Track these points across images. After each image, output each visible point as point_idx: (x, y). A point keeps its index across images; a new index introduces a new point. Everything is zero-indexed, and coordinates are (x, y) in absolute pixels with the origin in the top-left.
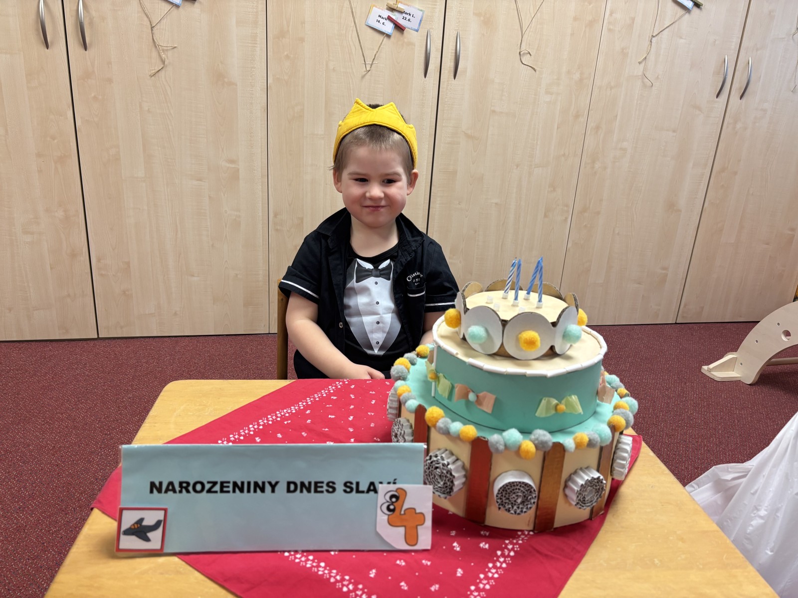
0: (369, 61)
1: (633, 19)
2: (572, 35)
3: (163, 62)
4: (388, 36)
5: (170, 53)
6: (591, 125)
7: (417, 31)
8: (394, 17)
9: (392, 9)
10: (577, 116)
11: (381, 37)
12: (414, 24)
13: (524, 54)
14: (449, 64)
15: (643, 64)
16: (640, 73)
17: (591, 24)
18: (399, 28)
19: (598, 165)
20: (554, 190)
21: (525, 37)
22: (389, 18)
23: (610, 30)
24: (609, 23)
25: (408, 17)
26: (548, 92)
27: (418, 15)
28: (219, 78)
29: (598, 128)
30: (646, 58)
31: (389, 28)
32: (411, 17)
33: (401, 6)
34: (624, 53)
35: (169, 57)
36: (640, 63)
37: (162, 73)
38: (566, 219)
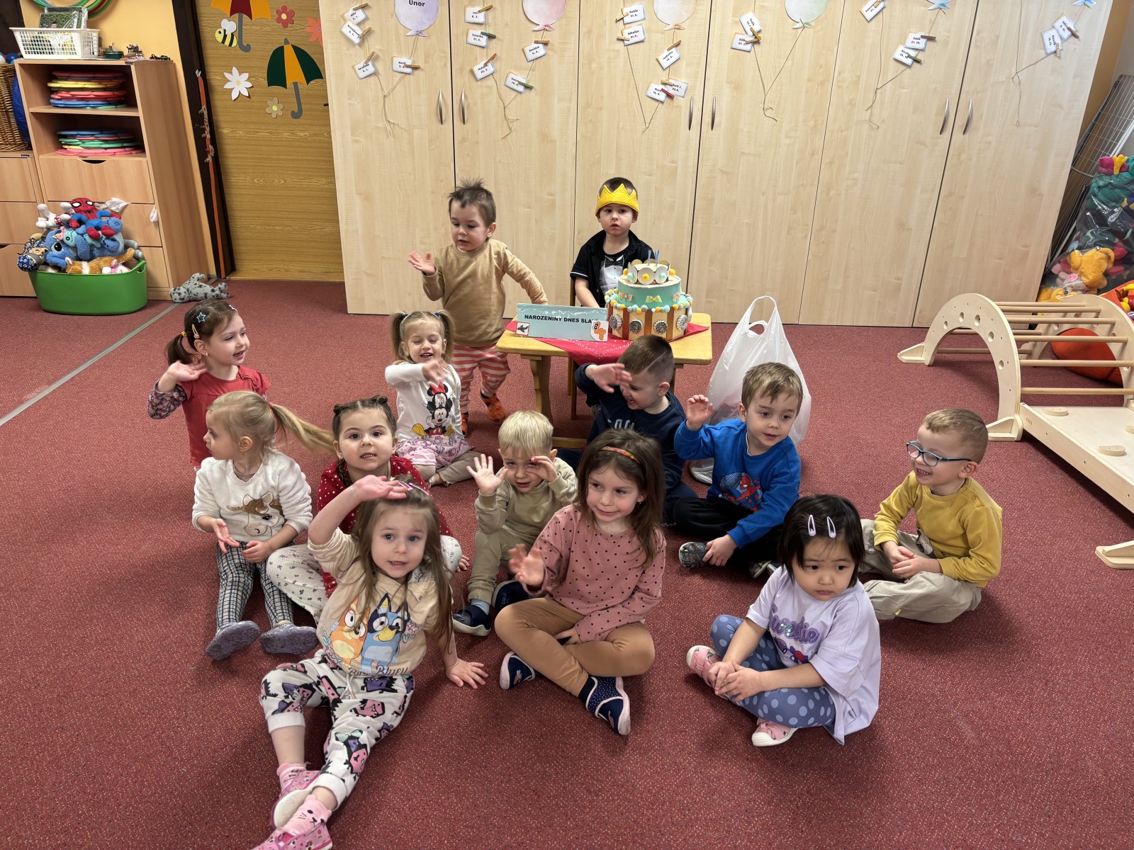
0: (648, 121)
1: (859, 77)
2: (807, 92)
3: (510, 129)
4: (662, 102)
5: (514, 124)
6: (826, 160)
7: (683, 97)
8: (666, 89)
9: (665, 84)
10: (813, 154)
11: (657, 103)
12: (681, 92)
13: (767, 109)
14: (707, 119)
15: (869, 111)
16: (867, 119)
17: (822, 83)
18: (669, 96)
19: (832, 193)
20: (795, 213)
21: (768, 96)
22: (663, 90)
23: (839, 87)
24: (838, 81)
25: (676, 88)
26: (787, 137)
27: (684, 86)
28: (545, 137)
29: (831, 163)
30: (871, 106)
31: (662, 97)
32: (679, 88)
33: (671, 81)
34: (852, 103)
35: (514, 126)
36: (867, 110)
37: (509, 137)
38: (806, 236)
